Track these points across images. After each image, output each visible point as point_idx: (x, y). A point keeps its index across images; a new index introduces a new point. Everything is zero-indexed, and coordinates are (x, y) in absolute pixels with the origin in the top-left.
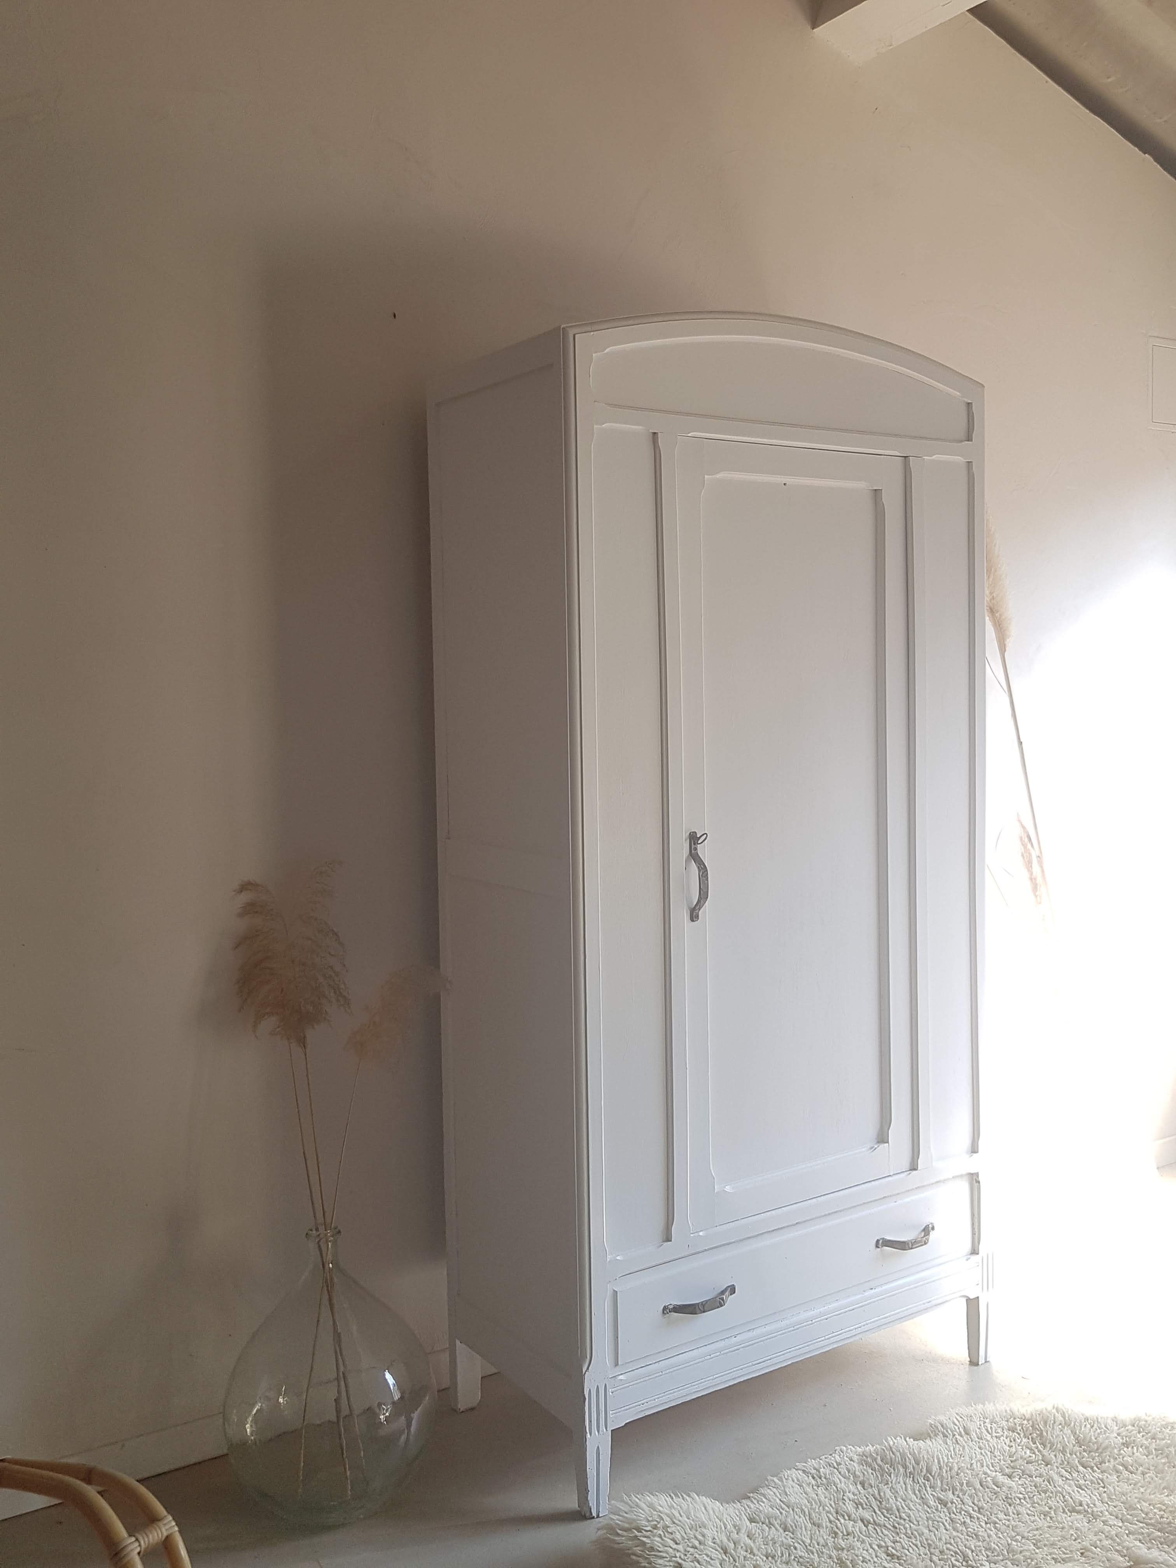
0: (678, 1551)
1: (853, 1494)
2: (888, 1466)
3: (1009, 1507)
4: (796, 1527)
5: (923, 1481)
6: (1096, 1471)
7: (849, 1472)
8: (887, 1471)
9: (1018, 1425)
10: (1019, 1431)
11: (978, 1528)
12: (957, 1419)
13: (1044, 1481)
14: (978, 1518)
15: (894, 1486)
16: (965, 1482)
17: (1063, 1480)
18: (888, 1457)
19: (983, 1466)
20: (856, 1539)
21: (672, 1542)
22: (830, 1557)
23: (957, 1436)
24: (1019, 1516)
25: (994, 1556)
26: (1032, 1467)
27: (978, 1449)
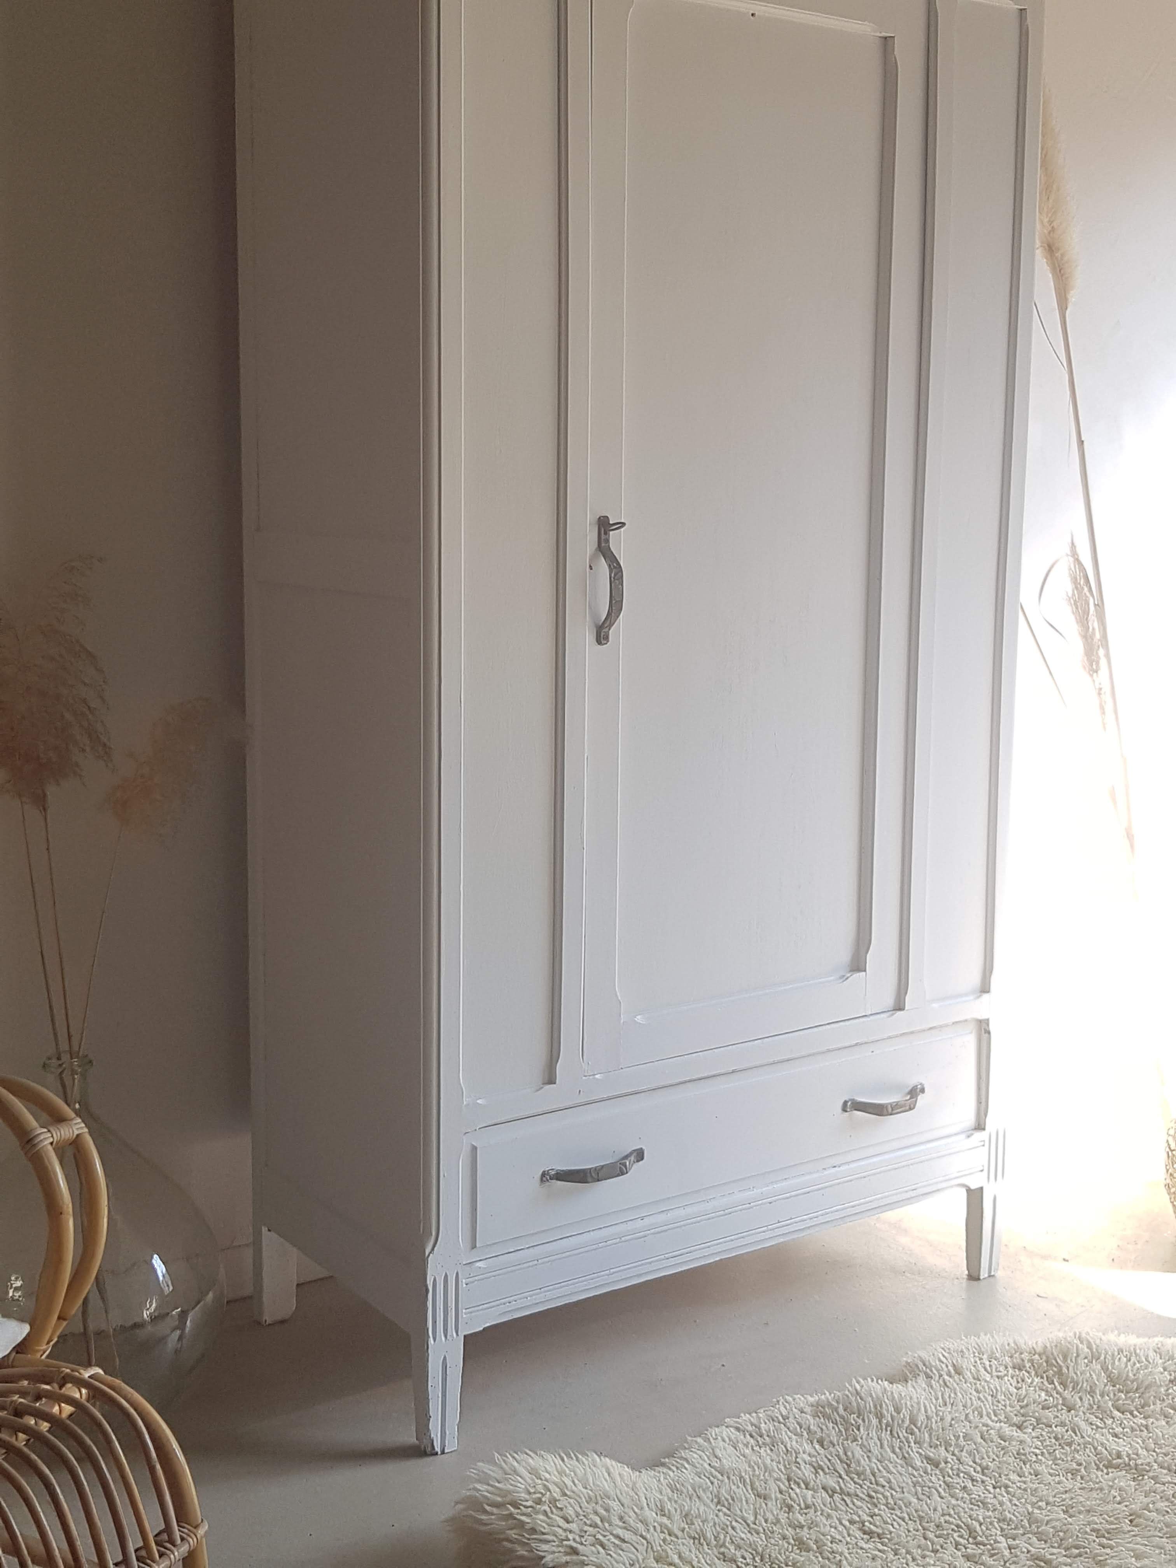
0: (571, 1532)
1: (809, 1455)
2: (855, 1416)
3: (1023, 1466)
4: (733, 1500)
5: (906, 1435)
6: (1137, 1416)
7: (801, 1428)
8: (853, 1422)
9: (1026, 1361)
10: (1028, 1369)
11: (984, 1493)
12: (944, 1356)
13: (1067, 1431)
14: (983, 1482)
15: (865, 1443)
16: (961, 1434)
17: (1092, 1429)
18: (855, 1404)
19: (981, 1417)
20: (819, 1513)
21: (562, 1520)
22: (784, 1538)
23: (946, 1377)
24: (1039, 1477)
25: (1012, 1529)
26: (1050, 1414)
27: (974, 1393)
